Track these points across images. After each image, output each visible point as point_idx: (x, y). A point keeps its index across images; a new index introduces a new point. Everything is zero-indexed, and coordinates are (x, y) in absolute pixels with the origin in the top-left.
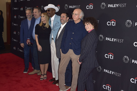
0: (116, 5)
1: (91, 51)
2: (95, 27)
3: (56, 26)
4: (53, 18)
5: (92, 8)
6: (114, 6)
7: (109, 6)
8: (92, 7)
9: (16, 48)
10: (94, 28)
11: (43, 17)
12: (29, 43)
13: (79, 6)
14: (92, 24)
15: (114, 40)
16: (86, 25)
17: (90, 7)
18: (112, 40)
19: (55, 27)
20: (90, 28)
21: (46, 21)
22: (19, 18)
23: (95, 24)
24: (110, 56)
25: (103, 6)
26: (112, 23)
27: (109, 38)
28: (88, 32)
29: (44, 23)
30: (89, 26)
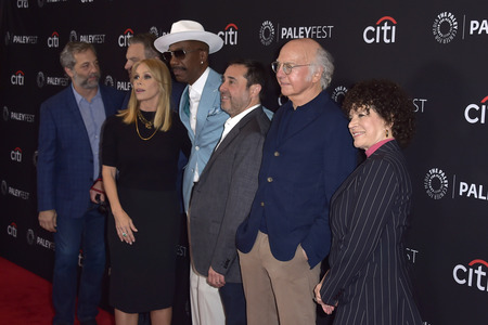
1: (378, 250)
2: (399, 131)
3: (212, 125)
4: (196, 89)
5: (389, 37)
7: (474, 25)
8: (389, 32)
9: (22, 232)
10: (391, 137)
11: (147, 77)
12: (98, 197)
13: (327, 30)
14: (383, 114)
16: (355, 116)
17: (382, 32)
19: (206, 130)
20: (371, 131)
21: (157, 98)
22: (40, 85)
23: (396, 116)
27: (473, 186)
28: (362, 151)
30: (366, 124)
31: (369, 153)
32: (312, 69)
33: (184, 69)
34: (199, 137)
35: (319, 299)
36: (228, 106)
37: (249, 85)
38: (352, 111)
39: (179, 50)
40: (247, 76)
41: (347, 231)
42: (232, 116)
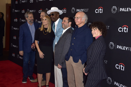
0: (129, 9)
1: (98, 61)
2: (103, 33)
3: (60, 31)
4: (56, 23)
5: (101, 12)
6: (126, 10)
7: (121, 9)
8: (101, 11)
9: (16, 55)
10: (101, 35)
11: (46, 20)
12: (33, 47)
13: (87, 10)
14: (100, 29)
15: (125, 49)
16: (93, 30)
18: (124, 48)
20: (97, 33)
21: (48, 25)
22: (20, 21)
23: (102, 30)
24: (120, 67)
25: (114, 10)
26: (124, 29)
27: (120, 46)
29: (45, 27)
30: (96, 32)
31: (96, 38)
32: (83, 19)
33: (54, 18)
34: (57, 34)
35: (84, 72)
36: (64, 27)
37: (69, 22)
38: (92, 29)
39: (53, 14)
40: (68, 20)
41: (91, 56)
42: (64, 29)
